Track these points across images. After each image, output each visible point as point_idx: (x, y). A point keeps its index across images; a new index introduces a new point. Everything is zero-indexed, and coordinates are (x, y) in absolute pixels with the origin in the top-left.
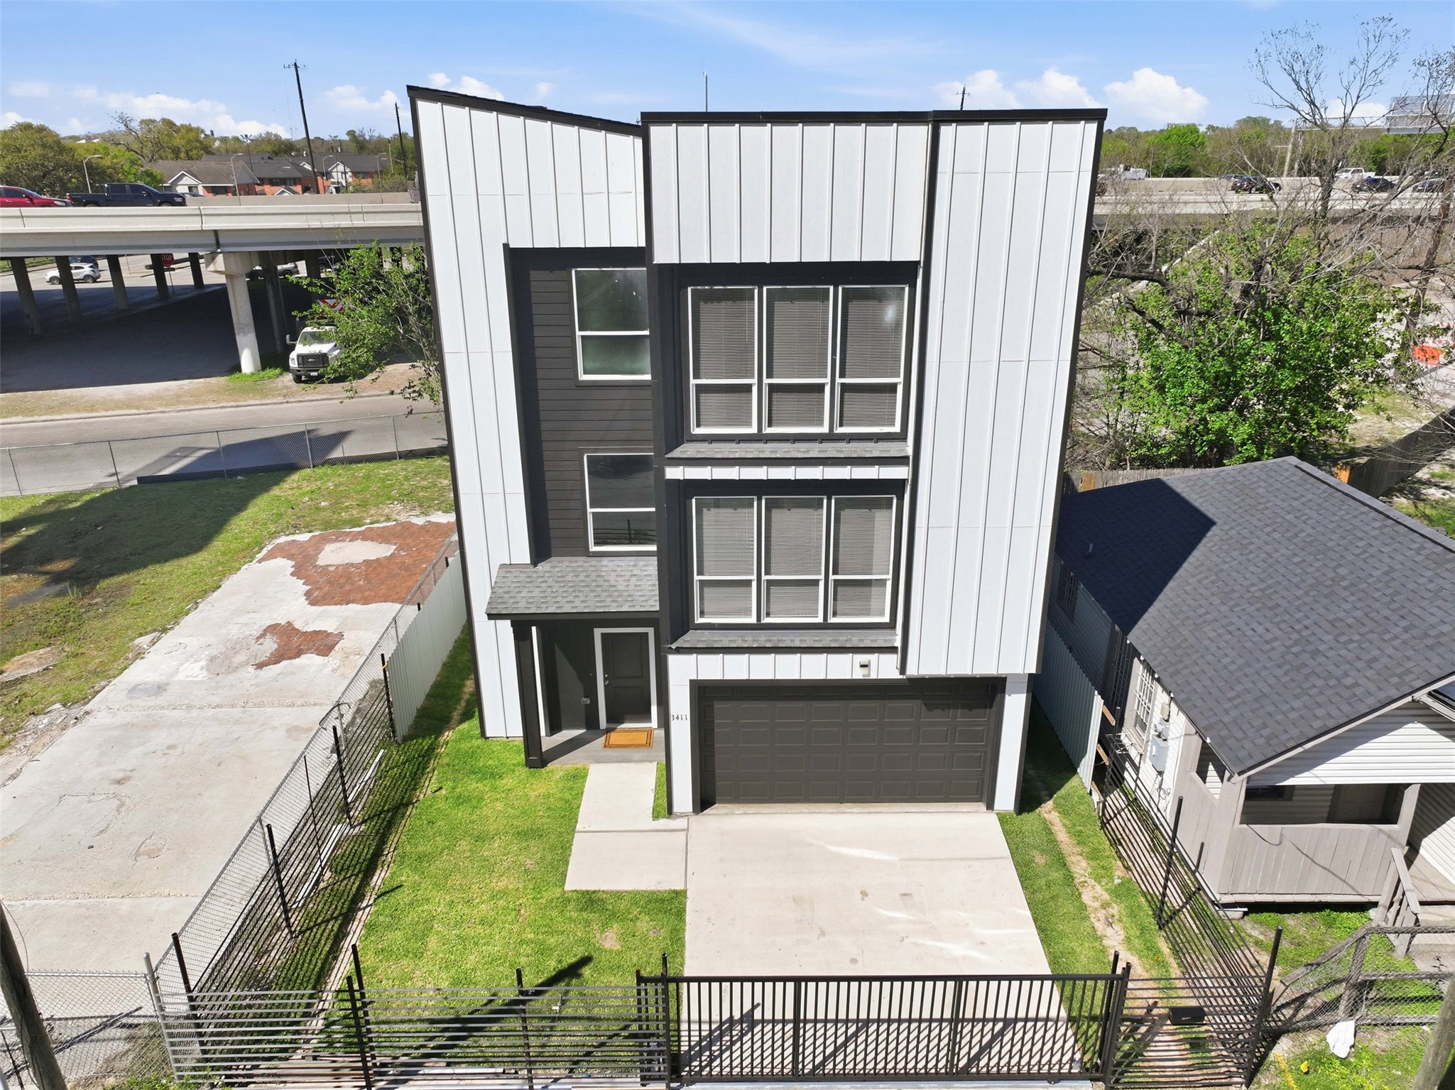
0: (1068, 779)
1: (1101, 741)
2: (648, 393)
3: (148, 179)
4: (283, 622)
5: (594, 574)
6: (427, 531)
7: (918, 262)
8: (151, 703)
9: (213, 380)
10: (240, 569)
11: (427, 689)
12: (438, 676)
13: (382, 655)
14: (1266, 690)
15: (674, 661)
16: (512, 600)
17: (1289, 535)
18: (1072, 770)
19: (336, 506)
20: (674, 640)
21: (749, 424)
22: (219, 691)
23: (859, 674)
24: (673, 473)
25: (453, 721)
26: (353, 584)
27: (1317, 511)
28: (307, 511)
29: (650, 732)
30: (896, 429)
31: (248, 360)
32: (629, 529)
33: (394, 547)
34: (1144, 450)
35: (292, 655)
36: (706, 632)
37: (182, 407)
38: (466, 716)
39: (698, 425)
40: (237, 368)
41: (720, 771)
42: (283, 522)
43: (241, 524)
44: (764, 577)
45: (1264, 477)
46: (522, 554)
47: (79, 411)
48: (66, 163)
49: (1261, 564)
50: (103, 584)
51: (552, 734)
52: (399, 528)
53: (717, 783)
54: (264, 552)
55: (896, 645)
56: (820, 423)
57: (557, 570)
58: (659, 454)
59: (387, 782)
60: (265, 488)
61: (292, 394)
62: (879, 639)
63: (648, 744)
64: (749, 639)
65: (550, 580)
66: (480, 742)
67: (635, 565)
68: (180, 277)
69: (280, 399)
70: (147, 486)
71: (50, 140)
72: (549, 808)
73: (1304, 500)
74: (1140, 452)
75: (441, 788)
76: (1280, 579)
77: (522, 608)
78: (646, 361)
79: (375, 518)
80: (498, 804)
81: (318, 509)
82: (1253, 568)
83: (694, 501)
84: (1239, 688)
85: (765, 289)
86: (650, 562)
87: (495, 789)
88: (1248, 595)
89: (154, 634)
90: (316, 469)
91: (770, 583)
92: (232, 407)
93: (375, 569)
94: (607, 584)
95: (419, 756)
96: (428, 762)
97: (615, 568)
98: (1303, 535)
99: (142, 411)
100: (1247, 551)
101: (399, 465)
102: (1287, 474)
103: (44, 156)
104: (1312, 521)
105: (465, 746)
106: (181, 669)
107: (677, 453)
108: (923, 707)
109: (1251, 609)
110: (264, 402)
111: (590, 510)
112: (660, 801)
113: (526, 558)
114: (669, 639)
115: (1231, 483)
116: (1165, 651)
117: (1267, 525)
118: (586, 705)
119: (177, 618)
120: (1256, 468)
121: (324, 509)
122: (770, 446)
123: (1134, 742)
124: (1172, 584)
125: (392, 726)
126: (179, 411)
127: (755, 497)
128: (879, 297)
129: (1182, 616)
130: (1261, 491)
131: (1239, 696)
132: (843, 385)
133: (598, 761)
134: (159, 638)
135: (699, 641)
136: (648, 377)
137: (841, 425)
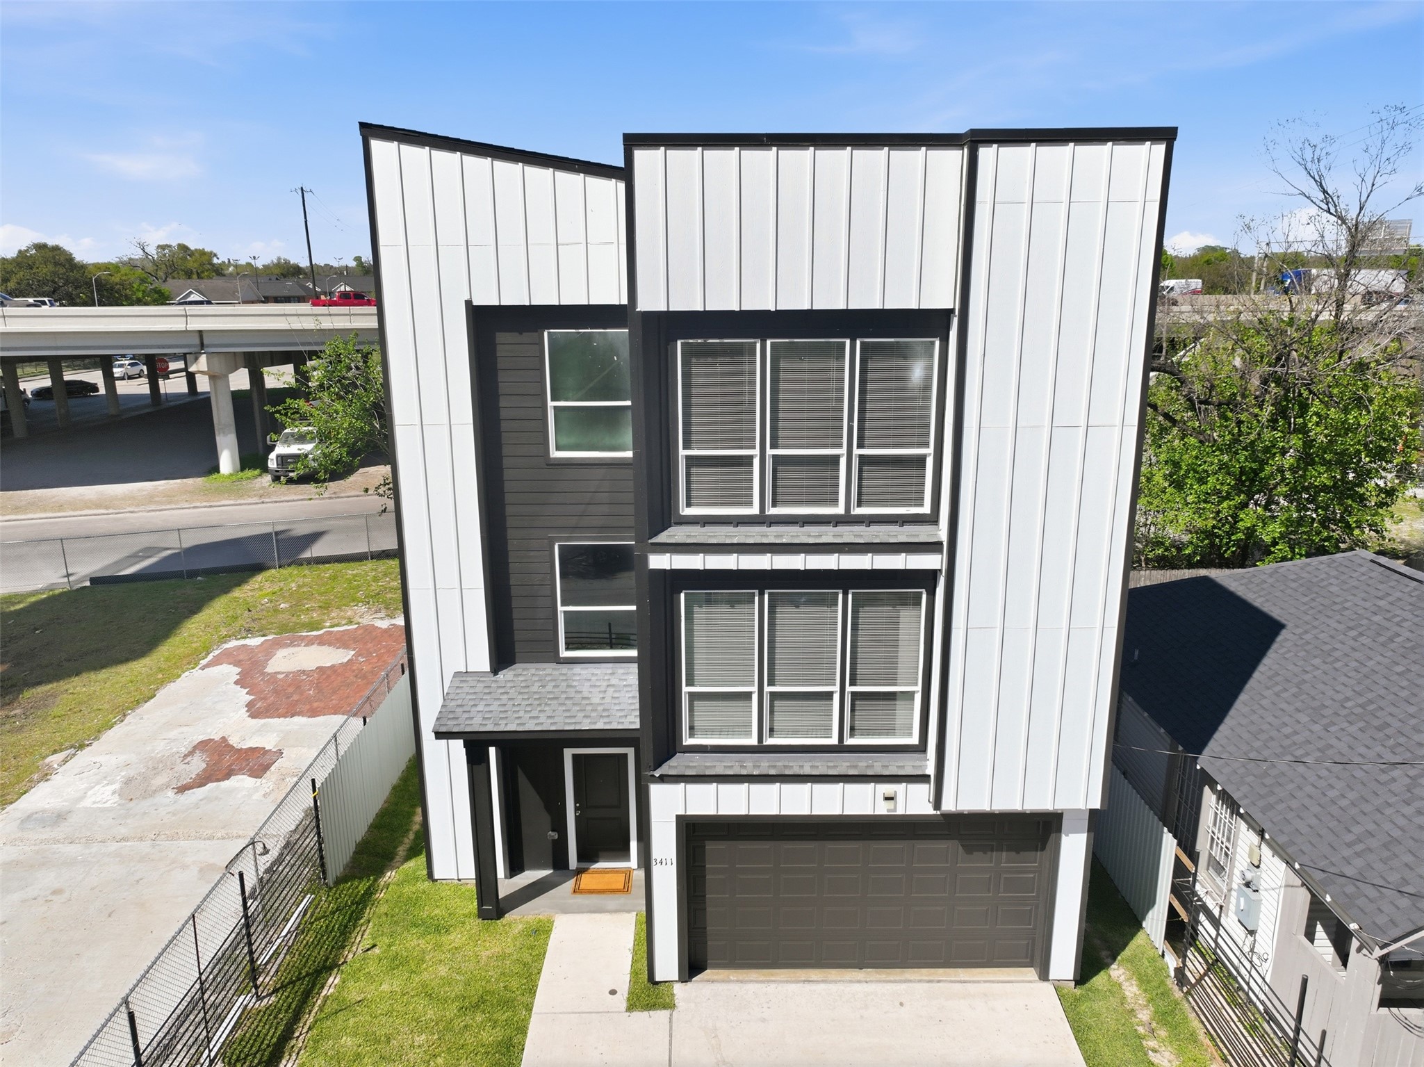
0: (1133, 935)
1: (1175, 890)
2: (629, 473)
3: (156, 296)
4: (217, 738)
5: (564, 684)
6: (390, 636)
7: (951, 311)
8: (44, 837)
9: (190, 481)
10: (180, 676)
11: (370, 819)
12: (385, 802)
13: (313, 781)
14: (1396, 833)
15: (656, 790)
16: (466, 715)
17: (1382, 639)
18: (1135, 923)
19: (296, 609)
20: (658, 765)
21: (749, 503)
22: (128, 821)
23: (883, 809)
24: (658, 562)
25: (397, 858)
26: (302, 694)
27: (1412, 612)
28: (264, 613)
29: (628, 873)
30: (926, 509)
31: (227, 460)
32: (610, 633)
33: (353, 652)
34: (1162, 550)
35: (220, 777)
36: (697, 756)
37: (153, 507)
38: (413, 853)
39: (689, 505)
40: (216, 469)
41: (713, 925)
42: (237, 625)
43: (193, 628)
44: (767, 689)
45: (1334, 573)
46: (481, 659)
47: (45, 511)
48: (76, 279)
49: (1353, 674)
50: (28, 694)
51: (511, 876)
52: (360, 632)
53: (709, 943)
54: (210, 657)
55: (927, 772)
56: (834, 502)
57: (521, 678)
58: (640, 539)
59: (310, 938)
60: (226, 590)
61: (269, 495)
62: (907, 765)
63: (626, 889)
64: (749, 765)
65: (512, 691)
66: (427, 885)
67: (613, 674)
68: (174, 386)
69: (256, 500)
70: (100, 588)
71: (62, 259)
72: (503, 974)
73: (1390, 599)
74: (1157, 552)
75: (374, 946)
76: (1383, 692)
77: (478, 723)
78: (628, 437)
79: (336, 621)
80: (441, 968)
81: (276, 611)
82: (1343, 679)
83: (682, 595)
84: (1357, 830)
85: (769, 342)
86: (631, 670)
87: (438, 947)
88: (1344, 712)
89: (69, 751)
90: (282, 571)
91: (774, 696)
92: (205, 507)
93: (329, 677)
94: (579, 696)
95: (352, 903)
96: (362, 911)
97: (589, 677)
98: (1398, 640)
99: (111, 511)
100: (1331, 659)
101: (370, 565)
102: (1363, 570)
103: (55, 273)
104: (1408, 624)
105: (408, 890)
106: (90, 793)
107: (662, 538)
108: (960, 848)
109: (1353, 729)
110: (239, 502)
111: (561, 609)
112: (639, 965)
113: (485, 666)
114: (652, 764)
115: (1293, 581)
116: (1250, 779)
117: (1351, 629)
118: (554, 841)
119: (98, 733)
120: (1322, 563)
121: (283, 611)
122: (774, 529)
123: (1210, 889)
124: (1243, 697)
125: (323, 865)
126: (149, 511)
127: (757, 592)
128: (903, 353)
129: (1263, 737)
130: (1334, 589)
131: (1359, 840)
132: (861, 457)
133: (565, 911)
134: (74, 755)
135: (688, 767)
136: (629, 454)
137: (859, 505)
